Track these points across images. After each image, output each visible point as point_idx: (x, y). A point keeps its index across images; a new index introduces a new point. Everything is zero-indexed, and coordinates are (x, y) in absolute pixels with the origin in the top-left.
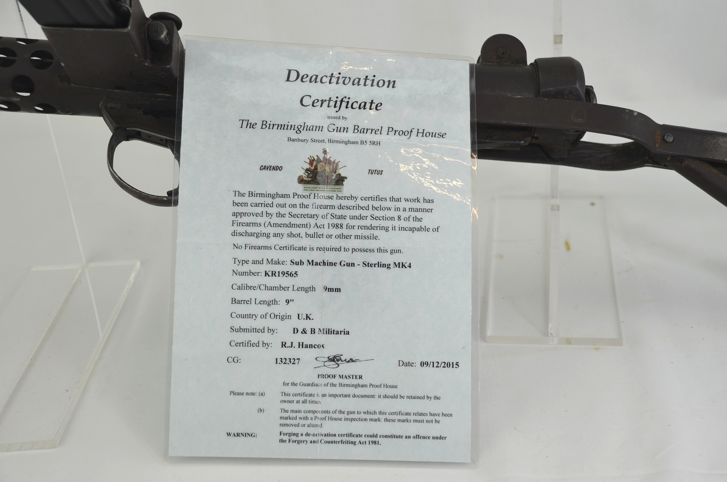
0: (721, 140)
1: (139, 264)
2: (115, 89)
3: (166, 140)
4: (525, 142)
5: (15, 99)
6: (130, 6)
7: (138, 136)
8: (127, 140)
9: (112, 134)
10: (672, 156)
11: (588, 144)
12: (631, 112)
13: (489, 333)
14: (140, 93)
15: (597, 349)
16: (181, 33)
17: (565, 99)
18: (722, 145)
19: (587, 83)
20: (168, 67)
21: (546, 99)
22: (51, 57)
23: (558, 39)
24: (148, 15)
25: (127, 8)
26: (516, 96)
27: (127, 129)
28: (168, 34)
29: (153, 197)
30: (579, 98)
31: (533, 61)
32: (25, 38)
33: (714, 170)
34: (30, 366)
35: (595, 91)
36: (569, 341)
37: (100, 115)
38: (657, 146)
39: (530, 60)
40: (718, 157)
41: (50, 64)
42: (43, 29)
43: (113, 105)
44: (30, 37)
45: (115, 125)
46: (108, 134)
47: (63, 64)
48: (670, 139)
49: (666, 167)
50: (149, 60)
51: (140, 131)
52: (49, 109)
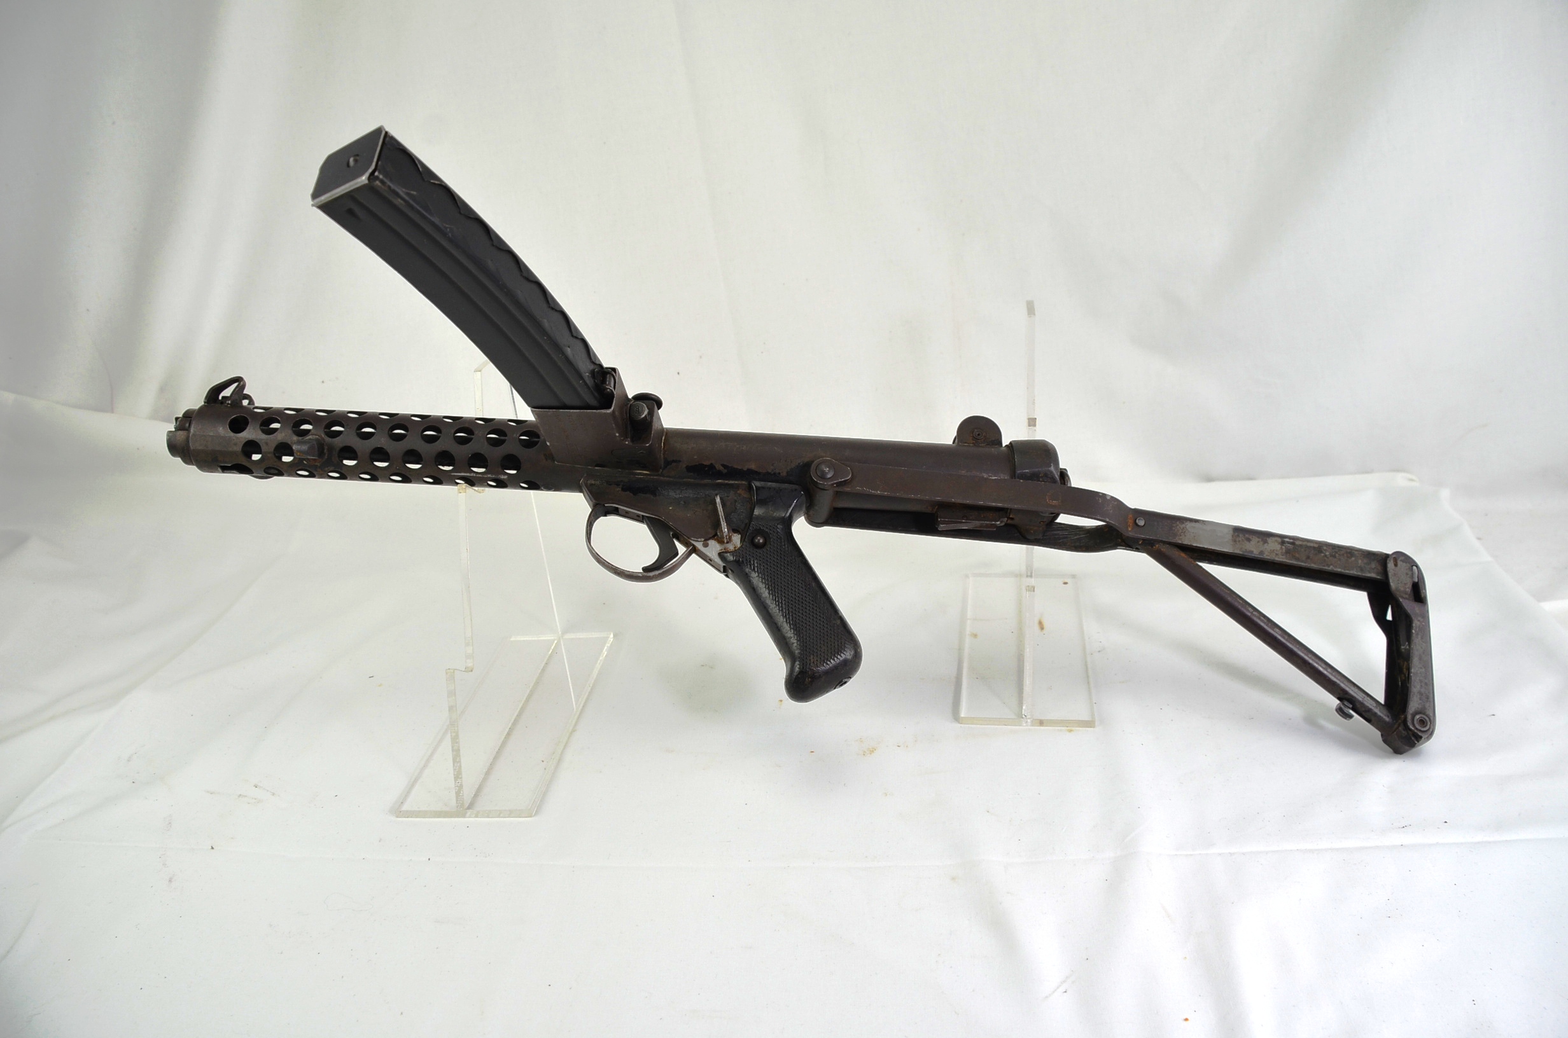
0: (1189, 525)
1: (612, 636)
2: (596, 466)
3: (643, 516)
4: (1001, 522)
5: (503, 477)
6: (614, 388)
7: (616, 512)
8: (605, 515)
9: (591, 510)
10: (1144, 540)
11: (1063, 526)
12: (1104, 495)
13: (962, 715)
14: (620, 470)
15: (1070, 731)
16: (661, 412)
17: (1039, 481)
18: (1190, 530)
19: (1061, 466)
20: (647, 445)
21: (1021, 481)
22: (538, 436)
23: (1032, 422)
24: (630, 396)
25: (611, 390)
26: (991, 476)
27: (606, 505)
28: (649, 413)
29: (628, 573)
30: (1054, 480)
31: (1008, 443)
32: (515, 418)
33: (1183, 555)
34: (509, 734)
35: (1069, 473)
36: (1041, 723)
37: (581, 491)
38: (1130, 529)
39: (1005, 442)
40: (1186, 542)
41: (536, 443)
42: (532, 411)
43: (593, 482)
44: (520, 418)
45: (594, 501)
46: (588, 510)
47: (548, 444)
48: (1141, 523)
49: (1137, 550)
50: (629, 439)
51: (618, 508)
52: (533, 486)
